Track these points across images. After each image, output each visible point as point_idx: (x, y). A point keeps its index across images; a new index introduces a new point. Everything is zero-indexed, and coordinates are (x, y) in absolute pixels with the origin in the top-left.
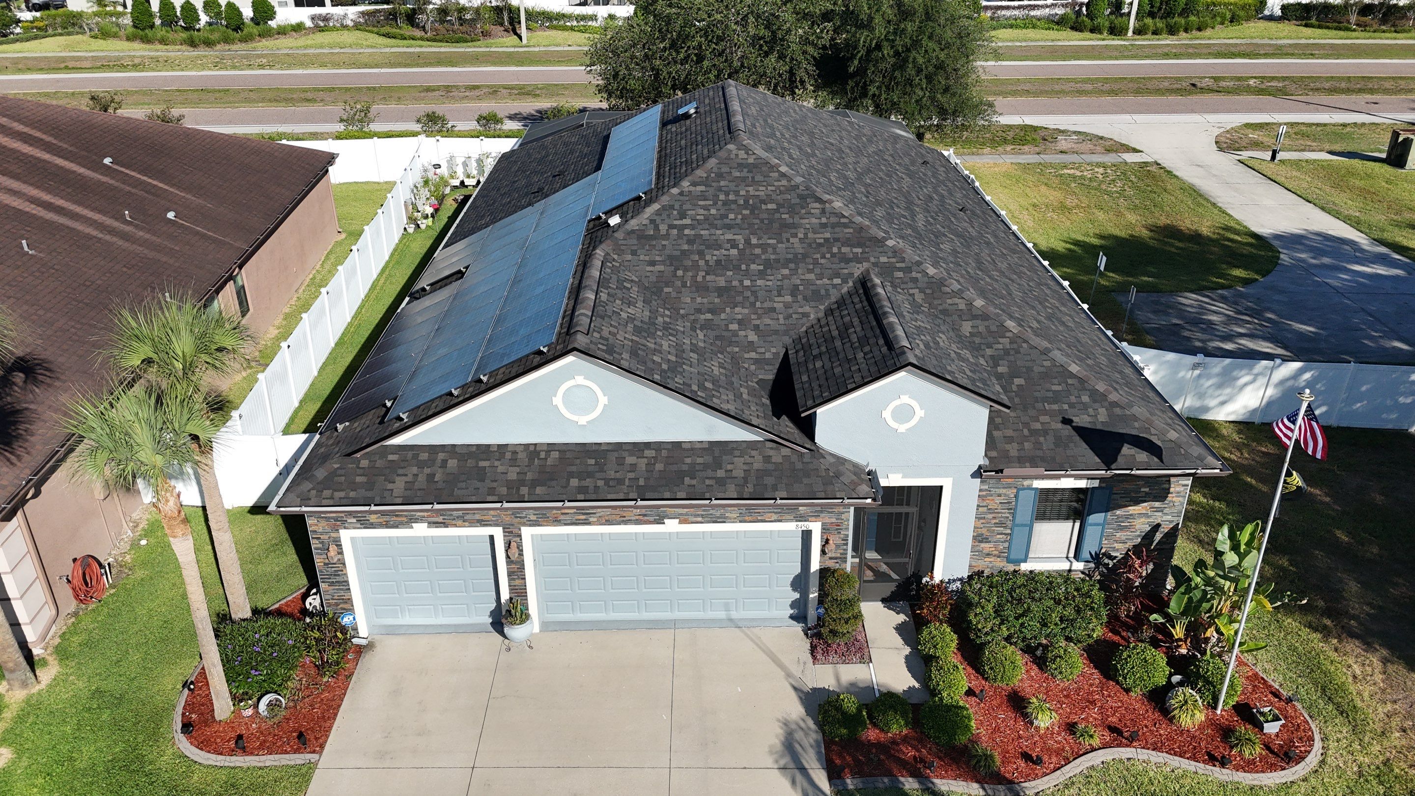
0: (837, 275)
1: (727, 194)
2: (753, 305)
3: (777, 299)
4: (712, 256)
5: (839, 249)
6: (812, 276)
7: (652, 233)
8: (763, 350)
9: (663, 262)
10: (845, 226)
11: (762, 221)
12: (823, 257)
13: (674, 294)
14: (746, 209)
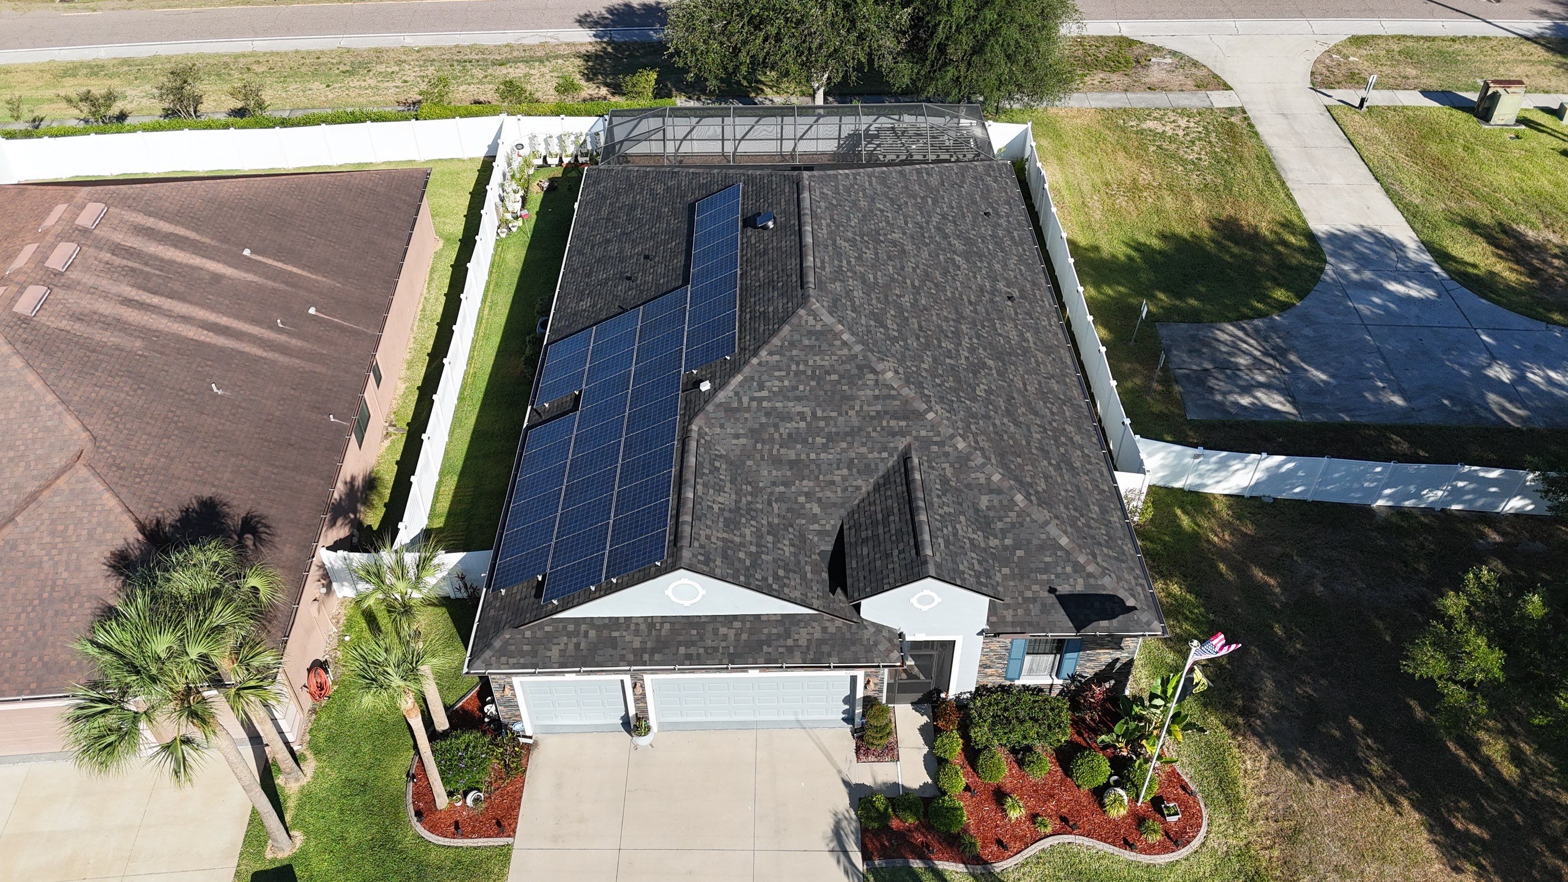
0: (884, 449)
1: (798, 364)
2: (817, 478)
3: (836, 472)
4: (786, 428)
5: (888, 422)
6: (864, 450)
7: (736, 405)
8: (823, 522)
9: (745, 436)
10: (894, 398)
11: (826, 393)
12: (875, 430)
13: (754, 468)
14: (813, 379)
